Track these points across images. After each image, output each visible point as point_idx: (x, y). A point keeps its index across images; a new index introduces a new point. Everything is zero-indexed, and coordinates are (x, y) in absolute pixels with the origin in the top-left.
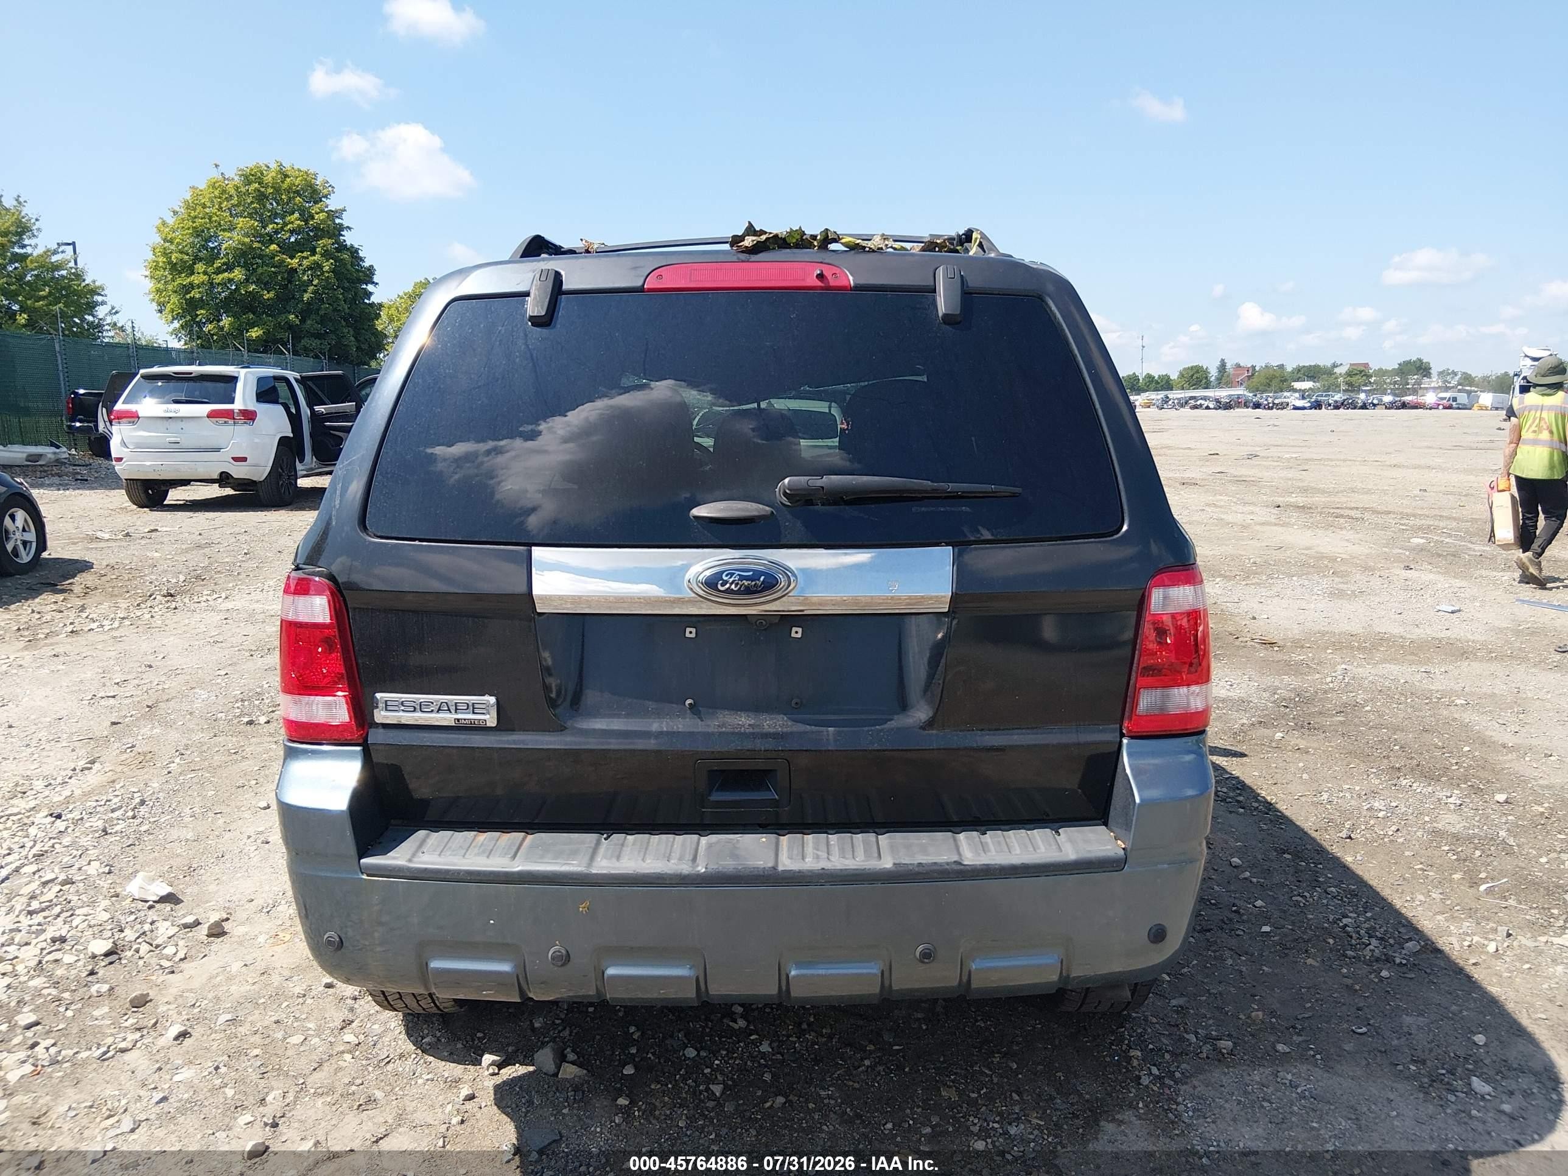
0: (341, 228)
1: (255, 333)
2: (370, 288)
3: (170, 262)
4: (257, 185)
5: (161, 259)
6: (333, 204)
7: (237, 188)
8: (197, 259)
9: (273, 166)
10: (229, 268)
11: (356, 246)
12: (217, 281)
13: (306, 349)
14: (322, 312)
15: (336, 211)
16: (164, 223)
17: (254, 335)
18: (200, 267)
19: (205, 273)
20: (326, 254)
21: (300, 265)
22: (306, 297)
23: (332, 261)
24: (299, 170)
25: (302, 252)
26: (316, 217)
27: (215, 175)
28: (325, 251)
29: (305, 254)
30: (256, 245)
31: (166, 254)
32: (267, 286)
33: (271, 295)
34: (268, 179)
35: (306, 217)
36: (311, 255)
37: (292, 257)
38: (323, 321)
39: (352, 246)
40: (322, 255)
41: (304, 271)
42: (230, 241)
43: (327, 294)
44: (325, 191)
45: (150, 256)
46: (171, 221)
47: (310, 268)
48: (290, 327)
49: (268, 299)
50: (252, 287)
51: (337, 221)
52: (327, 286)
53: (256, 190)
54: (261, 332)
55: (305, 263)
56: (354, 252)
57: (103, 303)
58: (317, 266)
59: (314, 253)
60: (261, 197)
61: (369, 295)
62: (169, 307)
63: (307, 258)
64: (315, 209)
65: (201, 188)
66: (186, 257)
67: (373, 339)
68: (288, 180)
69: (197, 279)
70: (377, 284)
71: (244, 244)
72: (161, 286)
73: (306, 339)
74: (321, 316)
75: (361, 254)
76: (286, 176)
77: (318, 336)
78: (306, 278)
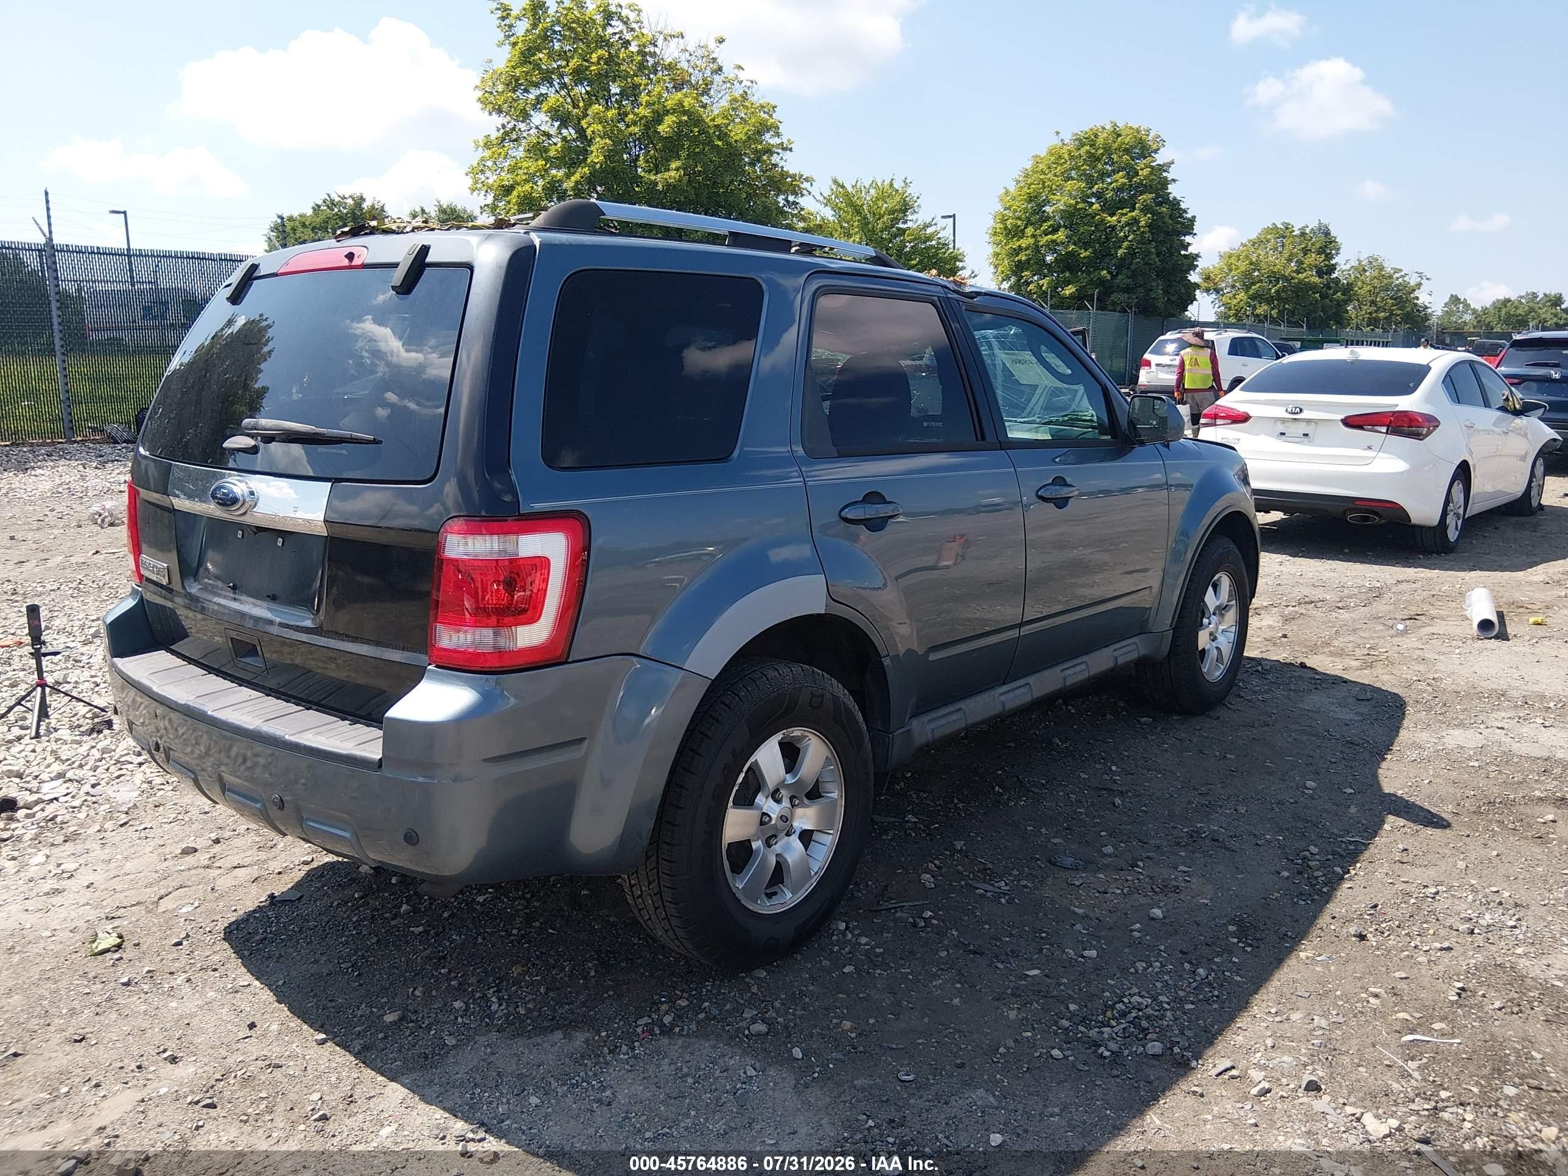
0: (1165, 183)
1: (1069, 290)
2: (1188, 239)
3: (1006, 228)
4: (1088, 147)
5: (998, 226)
6: (1160, 158)
7: (1070, 152)
8: (1029, 223)
9: (1108, 127)
10: (1055, 230)
11: (1179, 198)
12: (1041, 243)
13: (1114, 303)
14: (1133, 267)
15: (1164, 165)
16: (1007, 193)
17: (1067, 292)
18: (1030, 231)
19: (1033, 236)
20: (1146, 210)
21: (1119, 222)
22: (1120, 252)
23: (1149, 215)
24: (1131, 128)
25: (1122, 209)
26: (1140, 173)
27: (1055, 141)
28: (1145, 206)
29: (1125, 211)
30: (1080, 206)
31: (1003, 221)
32: (1086, 246)
33: (1087, 253)
34: (1100, 141)
35: (1132, 173)
36: (1130, 212)
37: (1112, 215)
38: (1133, 275)
39: (1175, 199)
40: (1141, 210)
41: (1123, 227)
42: (1058, 204)
43: (1141, 248)
44: (1154, 147)
45: (991, 223)
46: (1012, 189)
47: (1127, 224)
48: (1102, 282)
49: (1084, 258)
50: (1071, 247)
51: (1165, 174)
52: (1142, 241)
53: (1088, 152)
54: (1074, 290)
55: (1124, 219)
56: (1175, 204)
57: (963, 268)
58: (1136, 221)
59: (1133, 209)
60: (1093, 159)
61: (1186, 246)
62: (1000, 268)
63: (1126, 214)
64: (1141, 163)
65: (1042, 156)
66: (1019, 223)
67: (1183, 291)
68: (1119, 139)
69: (1024, 243)
70: (1195, 234)
71: (1070, 206)
72: (998, 250)
73: (1115, 294)
74: (1133, 271)
75: (1183, 206)
76: (1119, 135)
77: (1127, 290)
78: (1122, 234)
